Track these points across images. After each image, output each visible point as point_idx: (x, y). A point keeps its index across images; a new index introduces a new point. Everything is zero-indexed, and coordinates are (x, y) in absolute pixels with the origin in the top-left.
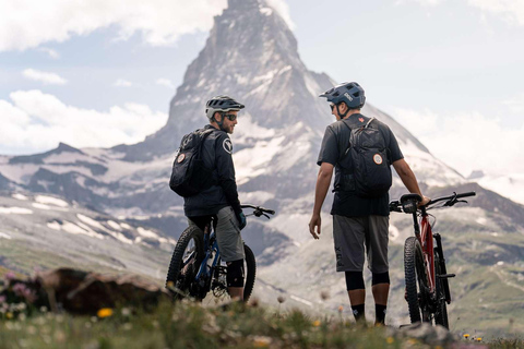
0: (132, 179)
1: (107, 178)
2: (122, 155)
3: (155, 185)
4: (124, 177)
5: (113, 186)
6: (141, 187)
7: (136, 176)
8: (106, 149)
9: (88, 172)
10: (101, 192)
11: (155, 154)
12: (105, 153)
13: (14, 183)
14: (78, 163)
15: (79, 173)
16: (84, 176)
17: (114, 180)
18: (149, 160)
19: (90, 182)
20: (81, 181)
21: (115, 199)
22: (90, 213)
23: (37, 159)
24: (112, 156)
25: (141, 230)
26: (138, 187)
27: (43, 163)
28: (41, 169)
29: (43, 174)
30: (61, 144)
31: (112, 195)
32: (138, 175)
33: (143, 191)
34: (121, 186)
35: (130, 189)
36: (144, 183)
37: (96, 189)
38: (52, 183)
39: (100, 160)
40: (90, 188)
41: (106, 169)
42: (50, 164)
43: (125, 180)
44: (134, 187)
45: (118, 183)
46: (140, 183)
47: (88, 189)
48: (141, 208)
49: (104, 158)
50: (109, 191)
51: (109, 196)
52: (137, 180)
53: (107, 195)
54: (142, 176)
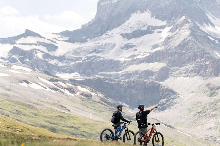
0: (73, 54)
1: (59, 53)
2: (67, 38)
3: (89, 58)
4: (69, 52)
5: (61, 59)
6: (80, 59)
7: (76, 52)
8: (56, 34)
9: (44, 49)
10: (53, 62)
11: (88, 37)
12: (56, 37)
14: (39, 44)
15: (39, 50)
16: (42, 52)
17: (62, 54)
18: (84, 41)
19: (46, 56)
20: (40, 55)
21: (63, 67)
22: (47, 76)
23: (11, 40)
24: (61, 39)
25: (79, 88)
26: (77, 59)
27: (16, 43)
28: (14, 47)
29: (15, 51)
30: (27, 30)
31: (60, 64)
32: (78, 51)
33: (81, 62)
34: (66, 58)
35: (72, 60)
36: (81, 56)
37: (50, 61)
38: (21, 57)
39: (52, 41)
40: (46, 60)
41: (56, 48)
42: (20, 44)
43: (68, 54)
44: (75, 59)
45: (64, 56)
46: (78, 56)
47: (45, 61)
48: (79, 73)
49: (55, 40)
50: (59, 62)
51: (59, 65)
52: (77, 54)
53: (58, 64)
54: (79, 51)
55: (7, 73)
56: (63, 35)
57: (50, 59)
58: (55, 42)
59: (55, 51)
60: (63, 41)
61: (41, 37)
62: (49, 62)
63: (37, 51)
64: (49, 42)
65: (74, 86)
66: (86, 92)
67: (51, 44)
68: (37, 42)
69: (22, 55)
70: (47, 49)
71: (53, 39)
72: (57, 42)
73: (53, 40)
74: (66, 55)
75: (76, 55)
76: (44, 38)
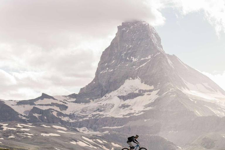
0: (81, 112)
1: (67, 112)
2: (74, 100)
3: (94, 116)
4: (77, 111)
5: (71, 116)
6: (86, 116)
7: (83, 111)
8: (66, 96)
9: (58, 109)
10: (66, 119)
11: (91, 99)
12: (65, 98)
13: (21, 115)
15: (54, 110)
16: (56, 111)
18: (88, 102)
19: (59, 114)
20: (55, 114)
21: (73, 123)
23: (31, 102)
24: (69, 100)
26: (84, 117)
27: (35, 104)
28: (34, 107)
29: (35, 110)
30: (43, 94)
31: (71, 121)
32: (84, 110)
33: (88, 119)
34: (76, 116)
35: (81, 117)
36: (87, 114)
37: (63, 118)
38: (40, 115)
39: (64, 102)
40: (60, 117)
41: (67, 107)
42: (38, 105)
43: (77, 113)
44: (82, 116)
45: (73, 114)
46: (85, 114)
47: (59, 118)
48: (87, 128)
49: (65, 101)
50: (70, 119)
51: (70, 122)
52: (84, 113)
53: (69, 121)
54: (86, 110)
56: (71, 97)
57: (62, 117)
58: (66, 103)
59: (66, 110)
60: (71, 102)
61: (55, 99)
62: (63, 119)
63: (52, 110)
64: (61, 103)
67: (62, 105)
68: (52, 103)
69: (40, 114)
70: (60, 109)
71: (64, 100)
72: (67, 102)
73: (64, 101)
74: (75, 113)
75: (83, 113)
76: (57, 100)
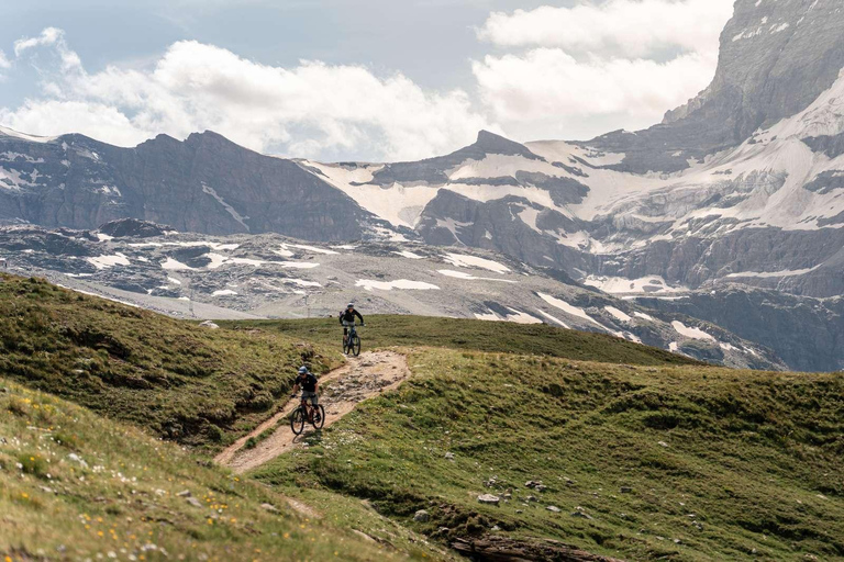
0: (642, 211)
1: (587, 211)
2: (618, 158)
3: (694, 224)
4: (627, 207)
5: (600, 229)
6: (664, 227)
7: (651, 205)
8: (582, 145)
9: (543, 198)
10: (574, 241)
11: (690, 153)
12: (580, 153)
13: (387, 225)
14: (524, 179)
15: (524, 200)
16: (537, 206)
17: (603, 213)
18: (678, 167)
19: (550, 219)
20: (529, 218)
21: (604, 257)
22: (563, 288)
23: (431, 170)
24: (597, 162)
25: (678, 326)
26: (656, 229)
27: (447, 181)
28: (442, 192)
29: (446, 204)
30: (482, 134)
31: (598, 248)
32: (657, 201)
33: (669, 237)
34: (618, 227)
35: (639, 233)
36: (669, 219)
37: (563, 236)
38: (466, 225)
39: (569, 170)
40: (552, 233)
41: (583, 191)
42: (461, 181)
43: (626, 214)
44: (646, 228)
45: (609, 220)
46: (660, 219)
47: (546, 236)
48: (665, 277)
49: (578, 165)
50: (592, 240)
51: (592, 251)
52: (654, 212)
53: (589, 248)
54: (663, 202)
55: (431, 278)
56: (605, 146)
57: (562, 231)
58: (579, 173)
59: (578, 202)
60: (606, 167)
61: (533, 157)
62: (562, 241)
63: (520, 204)
64: (560, 173)
65: (659, 322)
66: (703, 340)
67: (564, 180)
68: (519, 173)
69: (468, 220)
70: (552, 196)
71: (572, 161)
72: (585, 170)
73: (572, 165)
74: (617, 216)
75: (651, 216)
76: (542, 159)
